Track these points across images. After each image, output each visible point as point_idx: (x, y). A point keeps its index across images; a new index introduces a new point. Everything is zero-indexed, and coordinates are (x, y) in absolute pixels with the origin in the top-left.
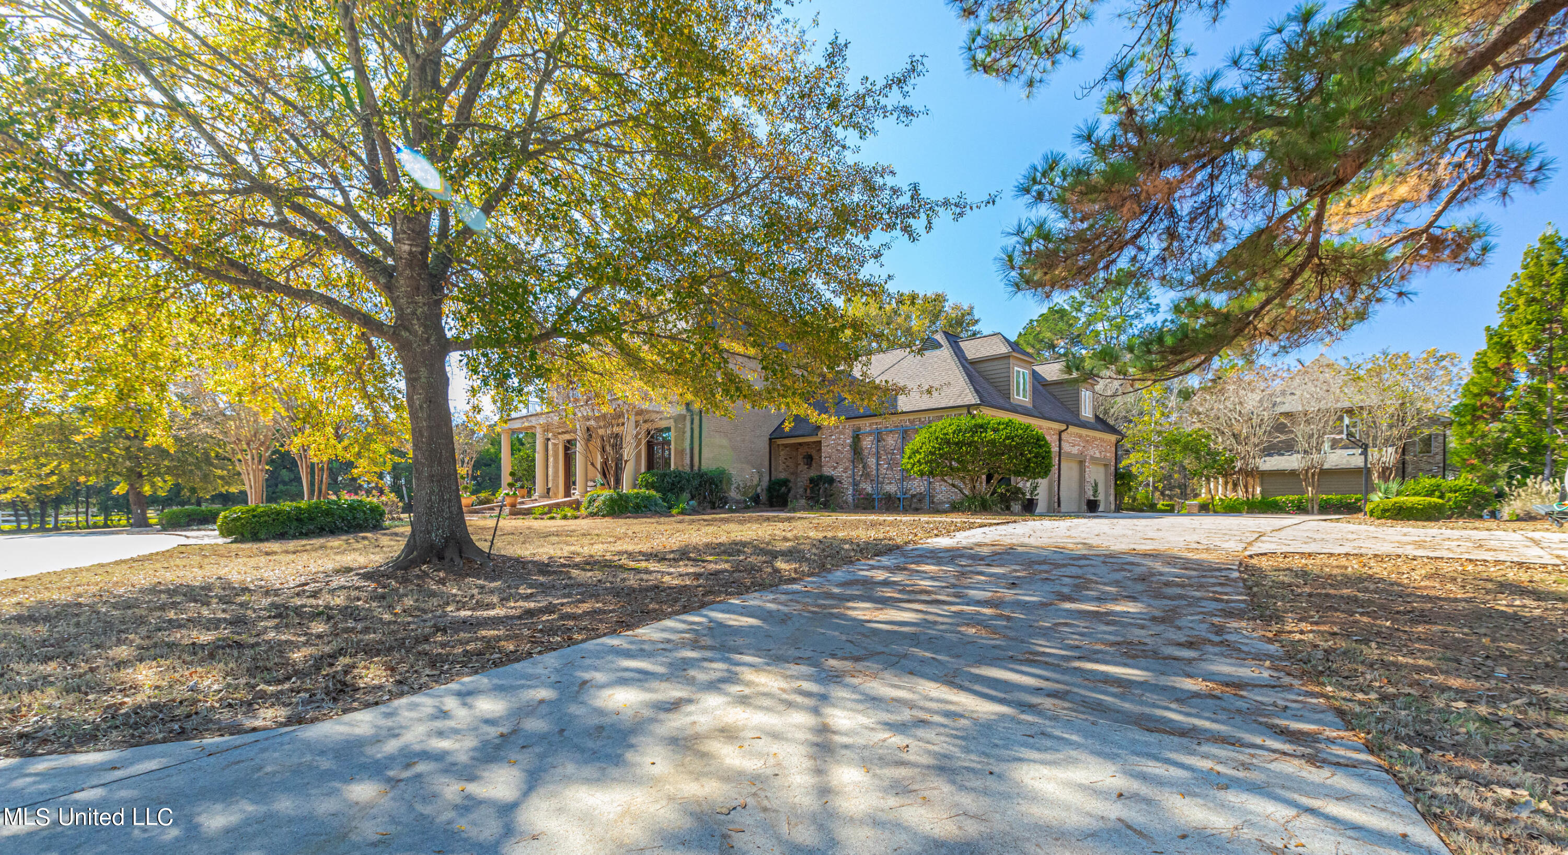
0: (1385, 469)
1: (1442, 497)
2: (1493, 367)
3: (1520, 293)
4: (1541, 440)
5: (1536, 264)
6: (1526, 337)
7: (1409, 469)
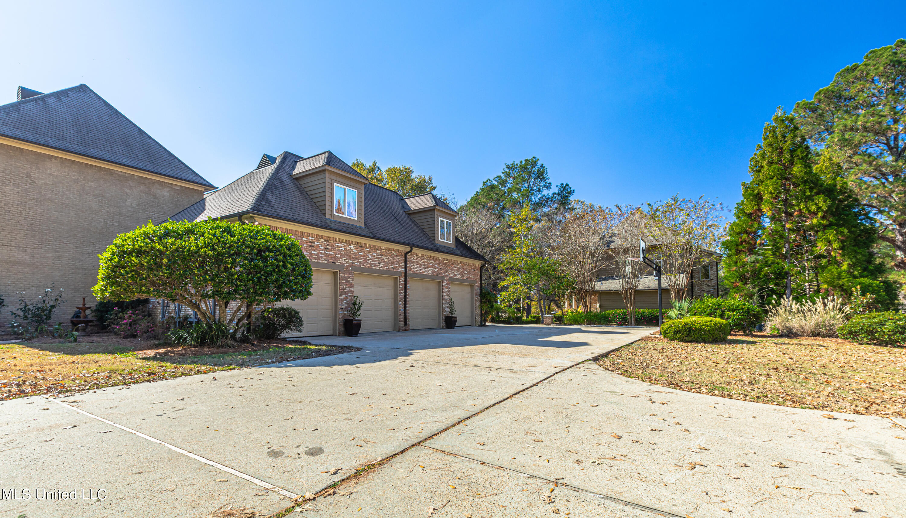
0: (679, 290)
1: (722, 316)
2: (748, 212)
3: (763, 157)
4: (783, 268)
5: (773, 136)
6: (770, 188)
7: (696, 290)
